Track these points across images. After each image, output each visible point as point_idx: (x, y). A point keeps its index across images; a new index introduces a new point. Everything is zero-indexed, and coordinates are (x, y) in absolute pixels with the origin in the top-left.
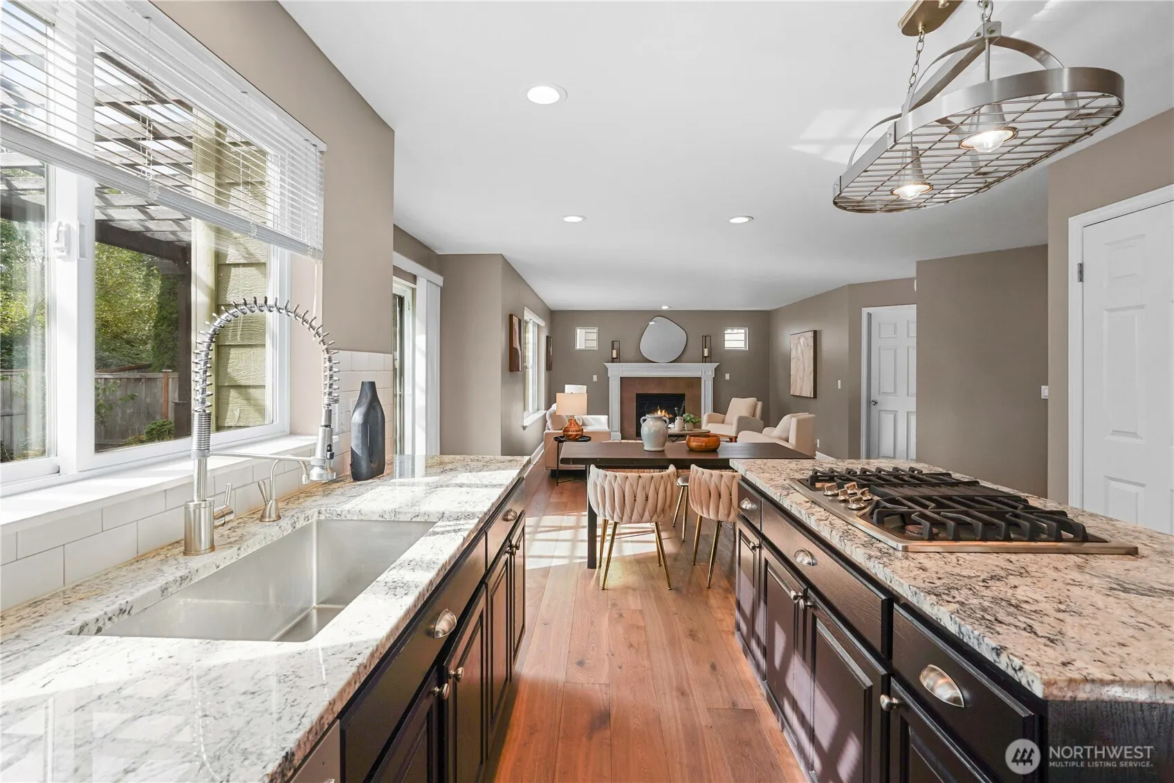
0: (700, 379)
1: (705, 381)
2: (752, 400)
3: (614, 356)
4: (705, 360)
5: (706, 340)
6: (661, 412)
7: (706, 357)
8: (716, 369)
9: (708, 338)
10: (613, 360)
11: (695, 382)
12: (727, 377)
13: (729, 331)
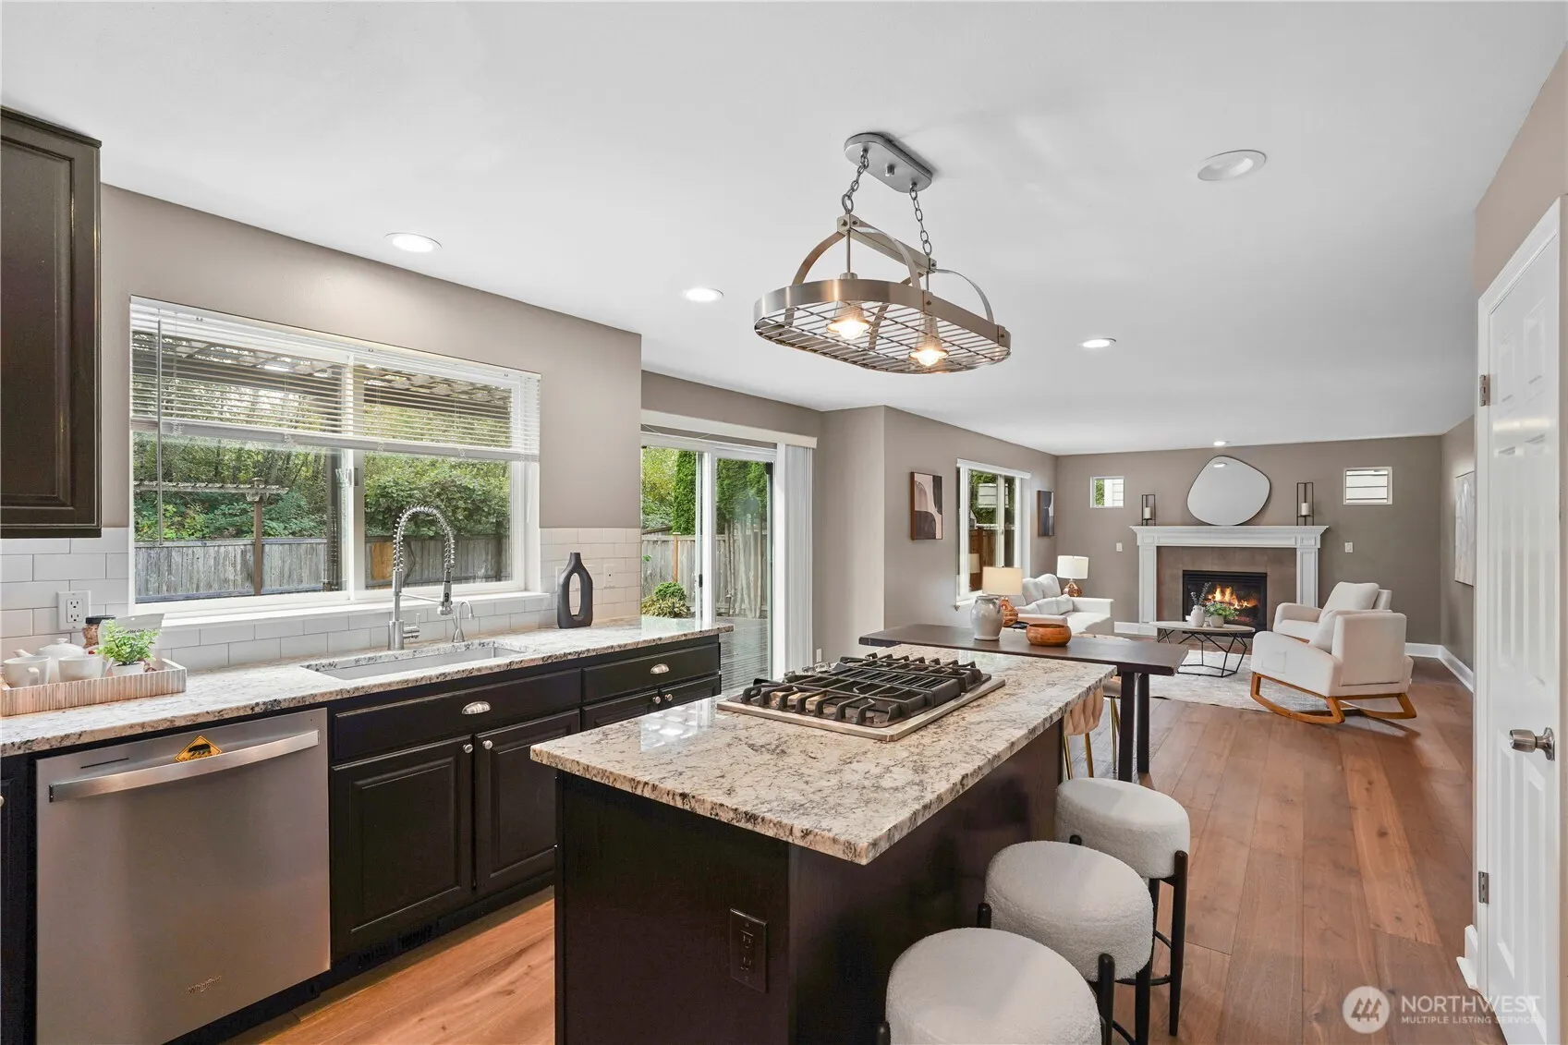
0: (1294, 550)
1: (1302, 555)
2: (1370, 587)
3: (1147, 516)
4: (1305, 520)
5: (1305, 489)
6: (1223, 593)
7: (1305, 516)
8: (1323, 536)
9: (1309, 486)
10: (1146, 522)
11: (1287, 556)
12: (1349, 547)
13: (1348, 473)
